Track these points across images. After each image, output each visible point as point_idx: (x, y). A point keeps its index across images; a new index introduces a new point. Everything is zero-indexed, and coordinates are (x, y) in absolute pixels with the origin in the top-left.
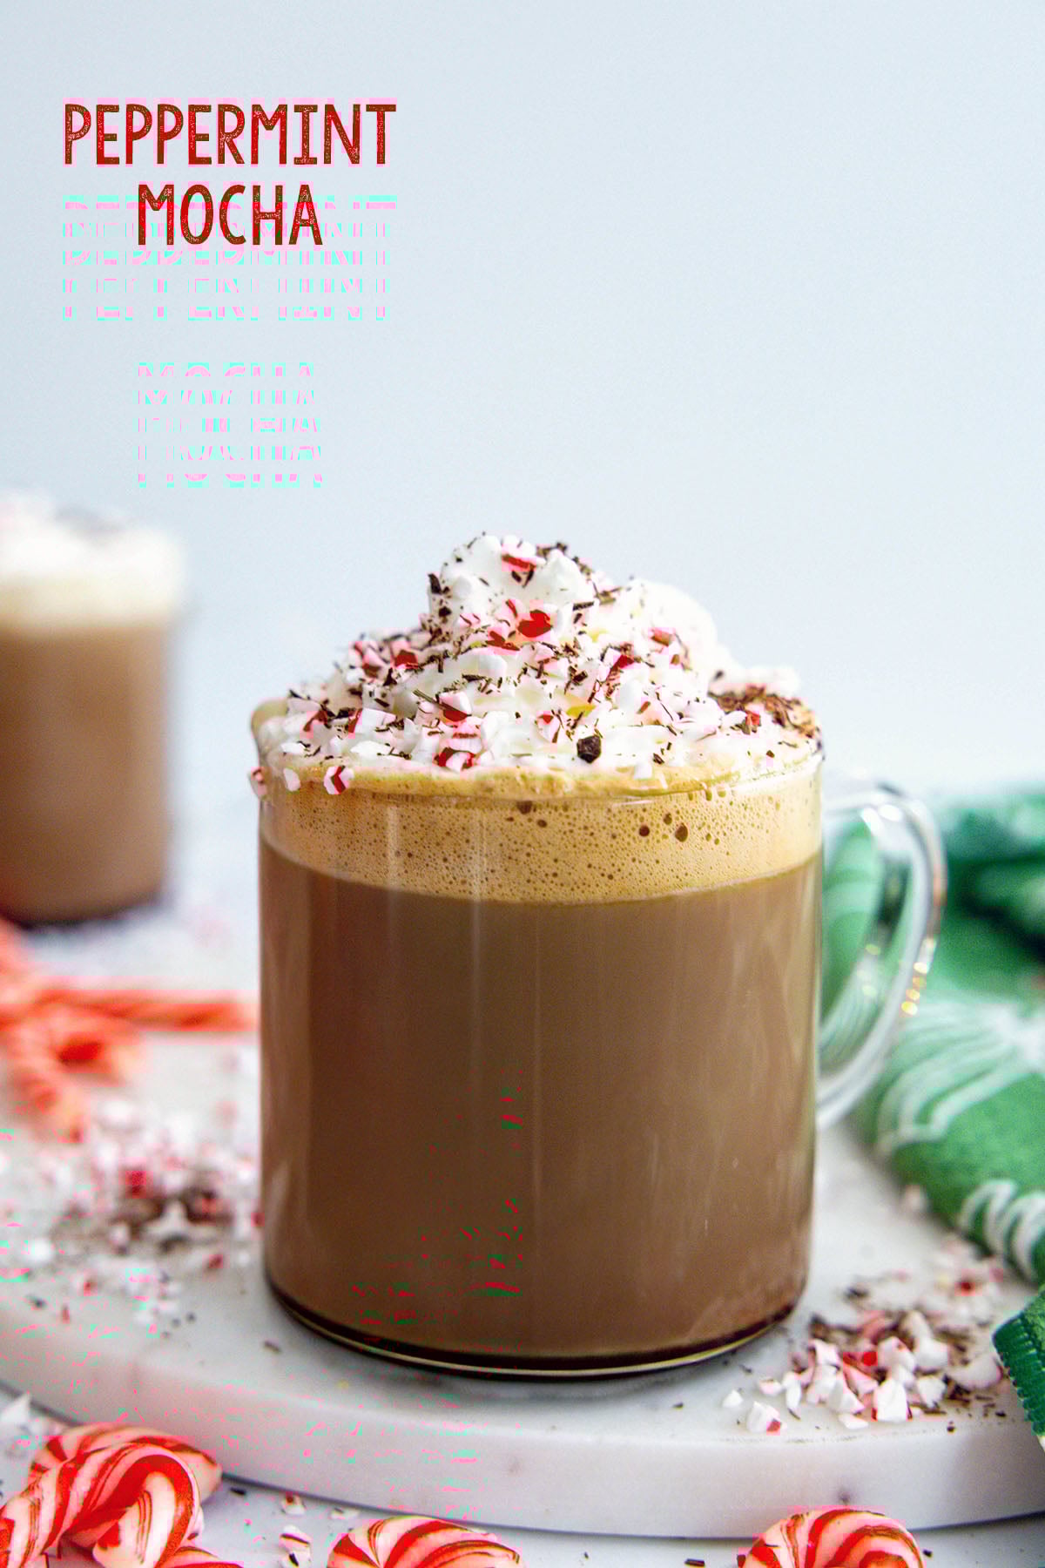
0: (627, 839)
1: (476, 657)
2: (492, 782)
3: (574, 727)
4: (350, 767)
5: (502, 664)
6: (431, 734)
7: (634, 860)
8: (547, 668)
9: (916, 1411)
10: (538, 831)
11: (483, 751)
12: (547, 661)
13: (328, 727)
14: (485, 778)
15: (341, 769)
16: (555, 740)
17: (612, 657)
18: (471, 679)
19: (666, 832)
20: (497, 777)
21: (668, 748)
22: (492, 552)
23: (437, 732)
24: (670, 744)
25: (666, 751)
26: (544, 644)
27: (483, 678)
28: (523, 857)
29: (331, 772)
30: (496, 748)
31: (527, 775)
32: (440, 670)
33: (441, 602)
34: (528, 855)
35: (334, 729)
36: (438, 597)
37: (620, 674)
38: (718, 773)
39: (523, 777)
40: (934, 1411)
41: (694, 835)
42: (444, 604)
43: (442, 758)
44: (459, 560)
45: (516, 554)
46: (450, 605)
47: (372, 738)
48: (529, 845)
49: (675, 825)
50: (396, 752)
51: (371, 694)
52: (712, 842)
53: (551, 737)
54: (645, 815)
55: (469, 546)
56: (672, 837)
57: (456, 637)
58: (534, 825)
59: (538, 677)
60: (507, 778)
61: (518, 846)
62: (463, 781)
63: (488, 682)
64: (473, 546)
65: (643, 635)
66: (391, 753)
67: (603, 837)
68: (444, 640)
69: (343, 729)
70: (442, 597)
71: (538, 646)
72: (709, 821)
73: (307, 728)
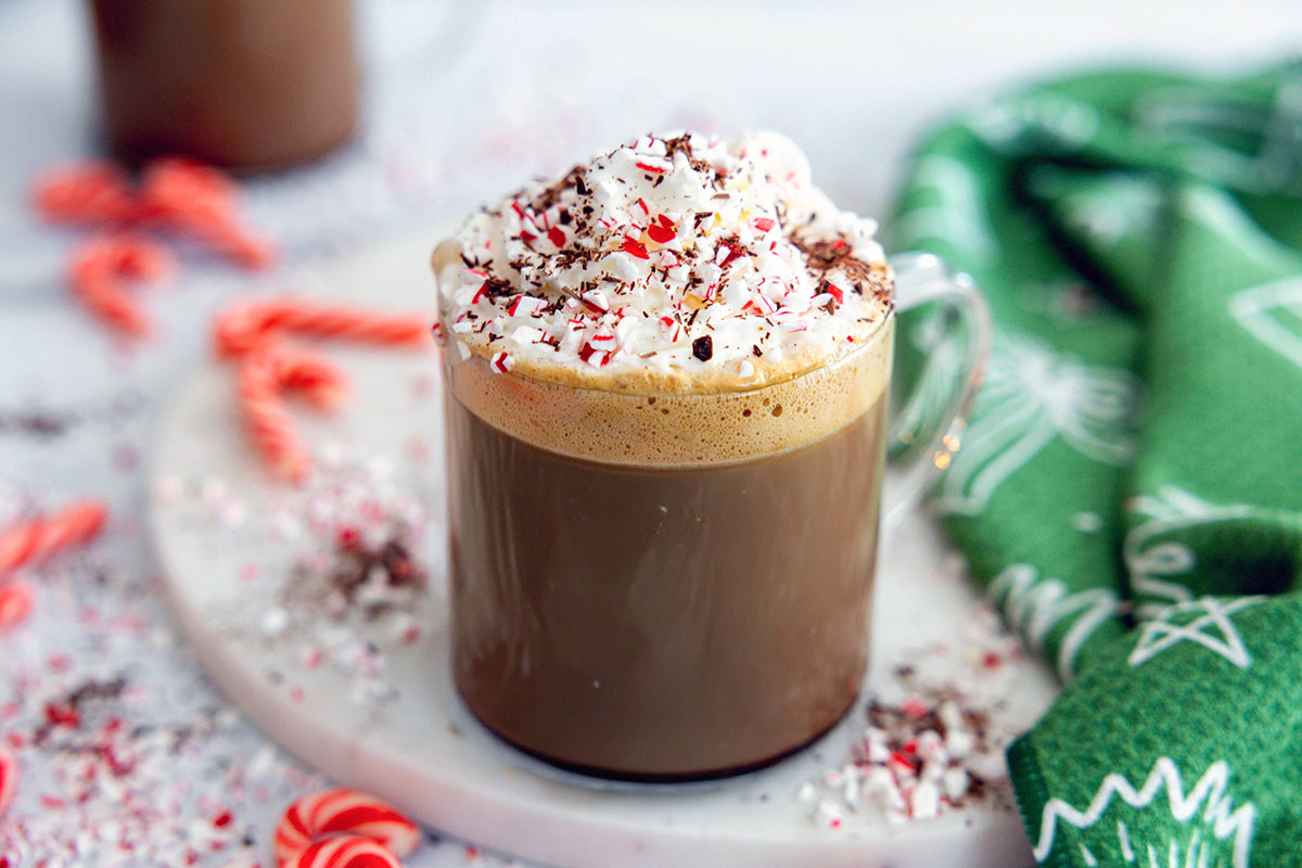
0: (733, 420)
1: (614, 261)
2: (625, 380)
3: (690, 323)
4: (511, 354)
5: (634, 268)
6: (576, 329)
7: (738, 434)
8: (671, 272)
9: (945, 806)
10: (662, 416)
11: (618, 349)
12: (671, 267)
13: (493, 303)
14: (619, 376)
15: (504, 356)
16: (675, 339)
17: (724, 252)
18: (608, 279)
19: (765, 412)
20: (629, 376)
21: (767, 337)
22: (629, 161)
23: (580, 328)
24: (768, 334)
25: (765, 340)
26: (669, 250)
27: (619, 281)
28: (650, 435)
29: (496, 357)
30: (628, 347)
31: (655, 376)
32: (585, 268)
33: (586, 201)
34: (654, 433)
35: (497, 306)
36: (584, 197)
37: (729, 269)
38: (807, 364)
39: (651, 377)
40: (957, 805)
41: (787, 410)
42: (588, 204)
43: (586, 353)
44: (601, 168)
45: (648, 161)
46: (593, 204)
47: (527, 324)
48: (655, 427)
49: (772, 405)
50: (547, 339)
51: (527, 277)
52: (802, 412)
53: (672, 338)
54: (748, 402)
55: (610, 157)
56: (769, 414)
57: (598, 235)
58: (659, 413)
59: (663, 280)
60: (638, 377)
61: (646, 427)
62: (602, 377)
63: (623, 284)
64: (613, 157)
65: (749, 225)
66: (542, 341)
67: (715, 420)
68: (587, 234)
69: (504, 308)
70: (586, 197)
71: (665, 252)
72: (800, 399)
73: (475, 301)
